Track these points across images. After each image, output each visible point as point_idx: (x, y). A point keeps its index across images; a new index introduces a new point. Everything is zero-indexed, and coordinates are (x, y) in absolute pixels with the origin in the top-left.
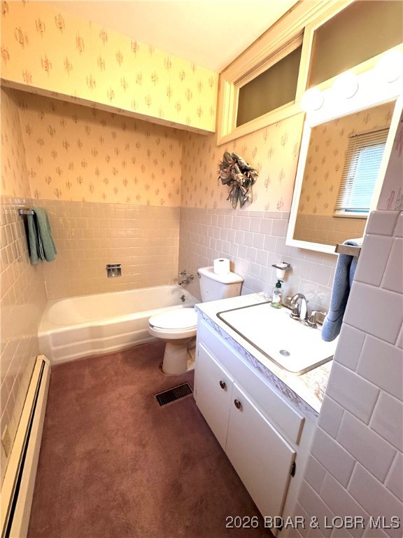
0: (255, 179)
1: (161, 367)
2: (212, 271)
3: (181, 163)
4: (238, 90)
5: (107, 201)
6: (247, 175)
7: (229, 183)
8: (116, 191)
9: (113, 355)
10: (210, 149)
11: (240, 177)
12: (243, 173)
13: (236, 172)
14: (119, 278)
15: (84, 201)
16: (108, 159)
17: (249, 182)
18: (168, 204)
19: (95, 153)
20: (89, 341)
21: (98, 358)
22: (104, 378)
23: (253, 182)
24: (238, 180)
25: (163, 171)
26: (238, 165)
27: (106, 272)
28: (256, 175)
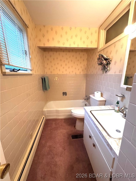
0: (111, 62)
1: (75, 126)
2: (94, 96)
3: (87, 59)
4: (106, 31)
5: (63, 73)
6: (107, 61)
7: (101, 65)
8: (66, 70)
9: (62, 119)
10: (96, 54)
11: (104, 62)
12: (105, 61)
13: (103, 61)
14: (66, 96)
15: (57, 74)
16: (64, 61)
17: (108, 64)
18: (82, 73)
19: (61, 60)
20: (56, 114)
21: (57, 119)
22: (58, 126)
23: (110, 63)
24: (104, 63)
25: (81, 63)
26: (103, 58)
27: (62, 94)
28: (111, 61)
